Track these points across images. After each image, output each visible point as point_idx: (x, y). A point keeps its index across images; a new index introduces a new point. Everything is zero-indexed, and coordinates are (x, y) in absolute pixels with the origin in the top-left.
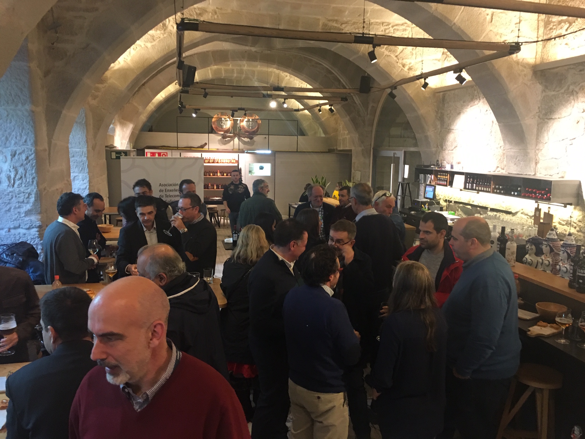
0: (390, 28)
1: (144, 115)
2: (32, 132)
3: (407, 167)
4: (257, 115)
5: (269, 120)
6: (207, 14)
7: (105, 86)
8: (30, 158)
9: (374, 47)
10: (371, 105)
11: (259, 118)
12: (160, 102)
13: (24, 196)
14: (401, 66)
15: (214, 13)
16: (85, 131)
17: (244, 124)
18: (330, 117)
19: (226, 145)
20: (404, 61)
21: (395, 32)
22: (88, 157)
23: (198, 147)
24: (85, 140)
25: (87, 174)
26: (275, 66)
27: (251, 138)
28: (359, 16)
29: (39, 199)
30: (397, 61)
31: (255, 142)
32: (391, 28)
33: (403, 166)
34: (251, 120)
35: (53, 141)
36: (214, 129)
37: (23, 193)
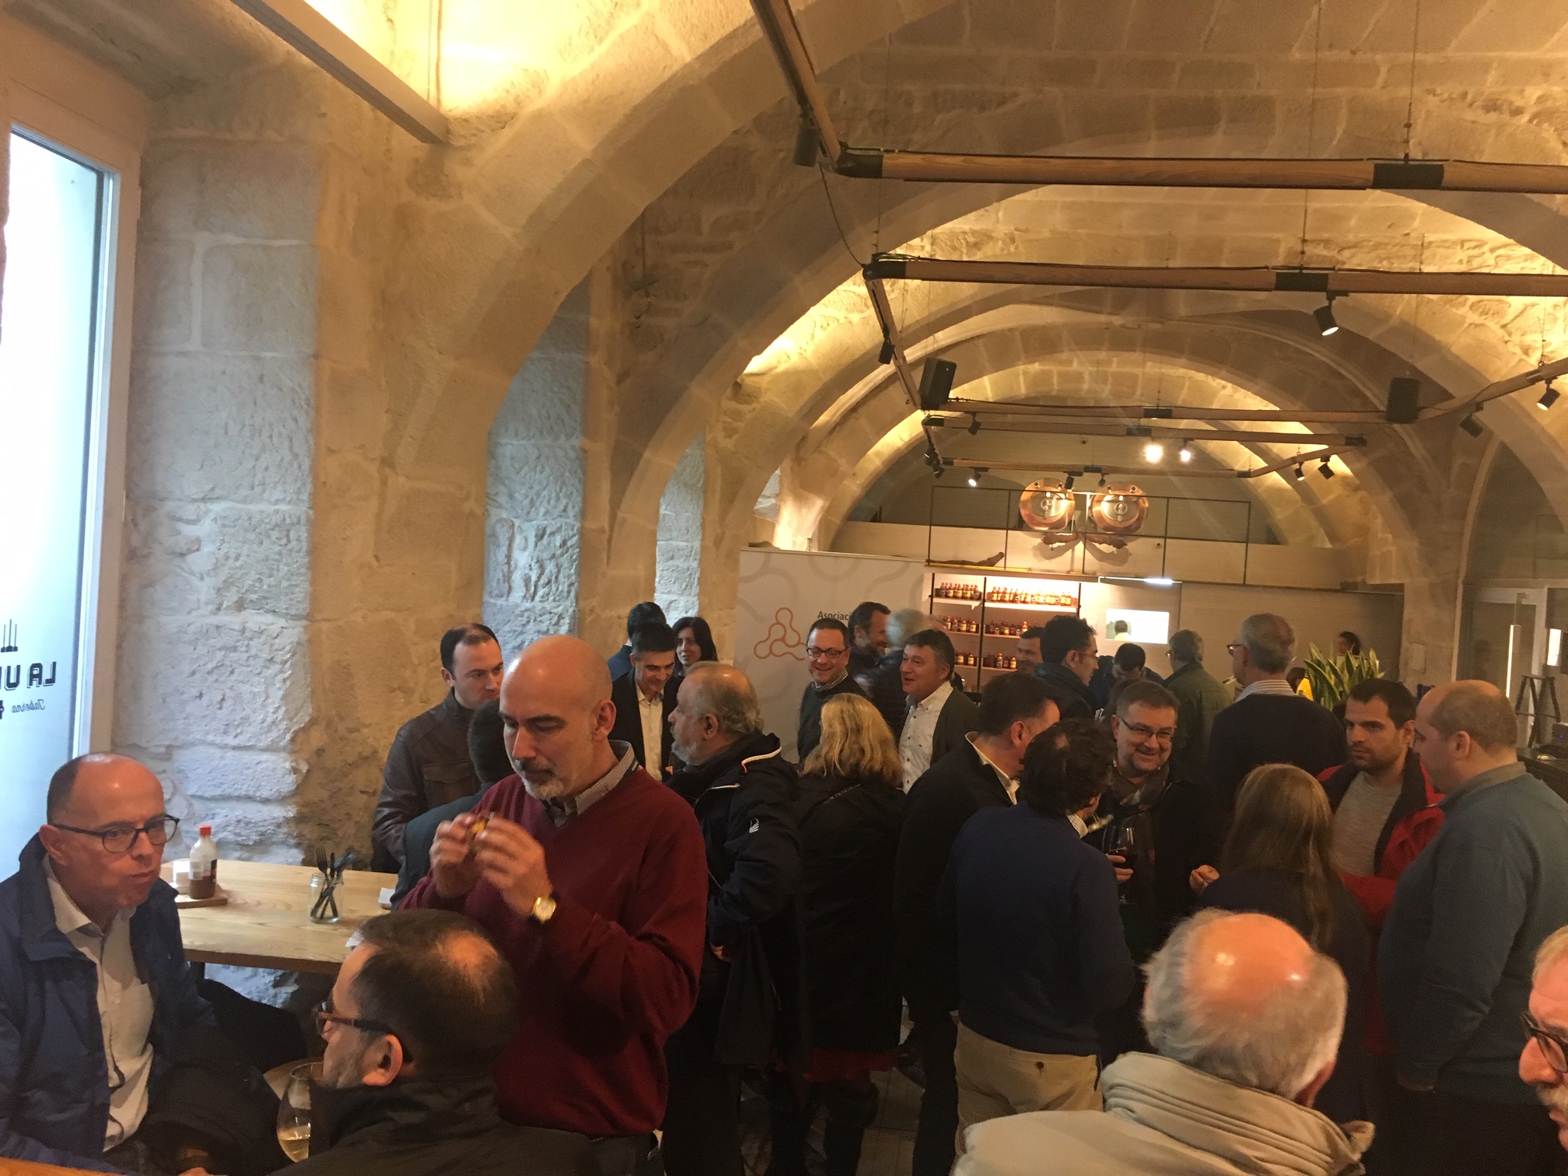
0: (1484, 253)
1: (858, 482)
2: (578, 491)
3: (1556, 635)
4: (1139, 487)
5: (1168, 498)
6: (991, 244)
7: (754, 409)
8: (569, 544)
9: (1330, 298)
10: (1459, 461)
11: (1144, 494)
12: (896, 451)
13: (551, 619)
14: (1519, 351)
15: (1008, 241)
16: (701, 503)
17: (1104, 509)
18: (1349, 496)
19: (1054, 560)
20: (1530, 339)
21: (1499, 263)
22: (700, 561)
23: (980, 564)
24: (699, 524)
25: (695, 598)
26: (1183, 361)
27: (1120, 545)
28: (1389, 227)
29: (576, 627)
30: (1507, 338)
31: (1131, 554)
32: (1488, 255)
33: (1546, 630)
34: (1121, 498)
35: (620, 514)
36: (1025, 518)
37: (548, 615)
